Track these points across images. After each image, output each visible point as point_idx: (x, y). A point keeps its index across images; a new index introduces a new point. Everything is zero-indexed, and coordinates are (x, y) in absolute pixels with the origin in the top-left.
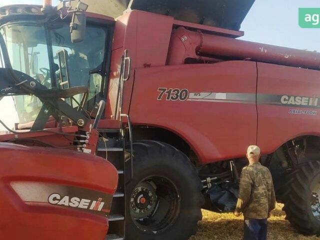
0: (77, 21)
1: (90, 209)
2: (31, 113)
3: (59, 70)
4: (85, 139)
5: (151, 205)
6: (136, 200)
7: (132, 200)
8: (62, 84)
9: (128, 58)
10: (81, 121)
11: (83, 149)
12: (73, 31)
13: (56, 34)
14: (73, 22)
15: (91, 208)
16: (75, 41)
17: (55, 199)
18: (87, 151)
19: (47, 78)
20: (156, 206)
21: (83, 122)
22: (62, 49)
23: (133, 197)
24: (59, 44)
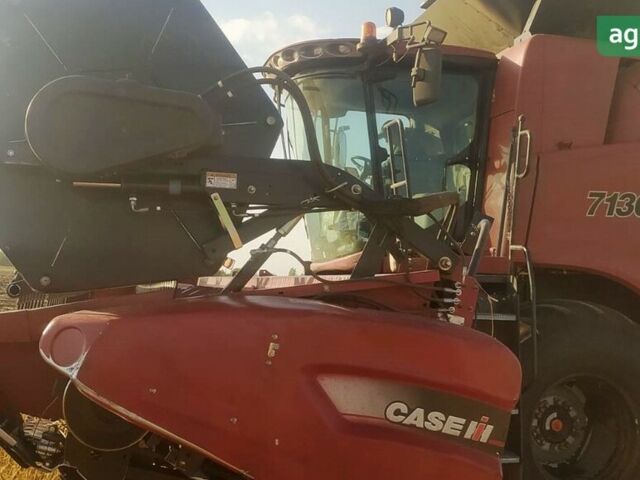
0: (424, 65)
1: (465, 437)
2: (335, 243)
3: (389, 158)
4: (453, 296)
5: (574, 436)
6: (542, 423)
7: (535, 423)
8: (394, 186)
9: (527, 132)
10: (447, 261)
11: (449, 315)
12: (418, 83)
13: (382, 91)
14: (418, 66)
15: (468, 435)
16: (421, 103)
17: (397, 412)
18: (457, 320)
19: (364, 176)
20: (585, 439)
21: (449, 263)
22: (395, 118)
23: (536, 417)
24: (388, 109)
